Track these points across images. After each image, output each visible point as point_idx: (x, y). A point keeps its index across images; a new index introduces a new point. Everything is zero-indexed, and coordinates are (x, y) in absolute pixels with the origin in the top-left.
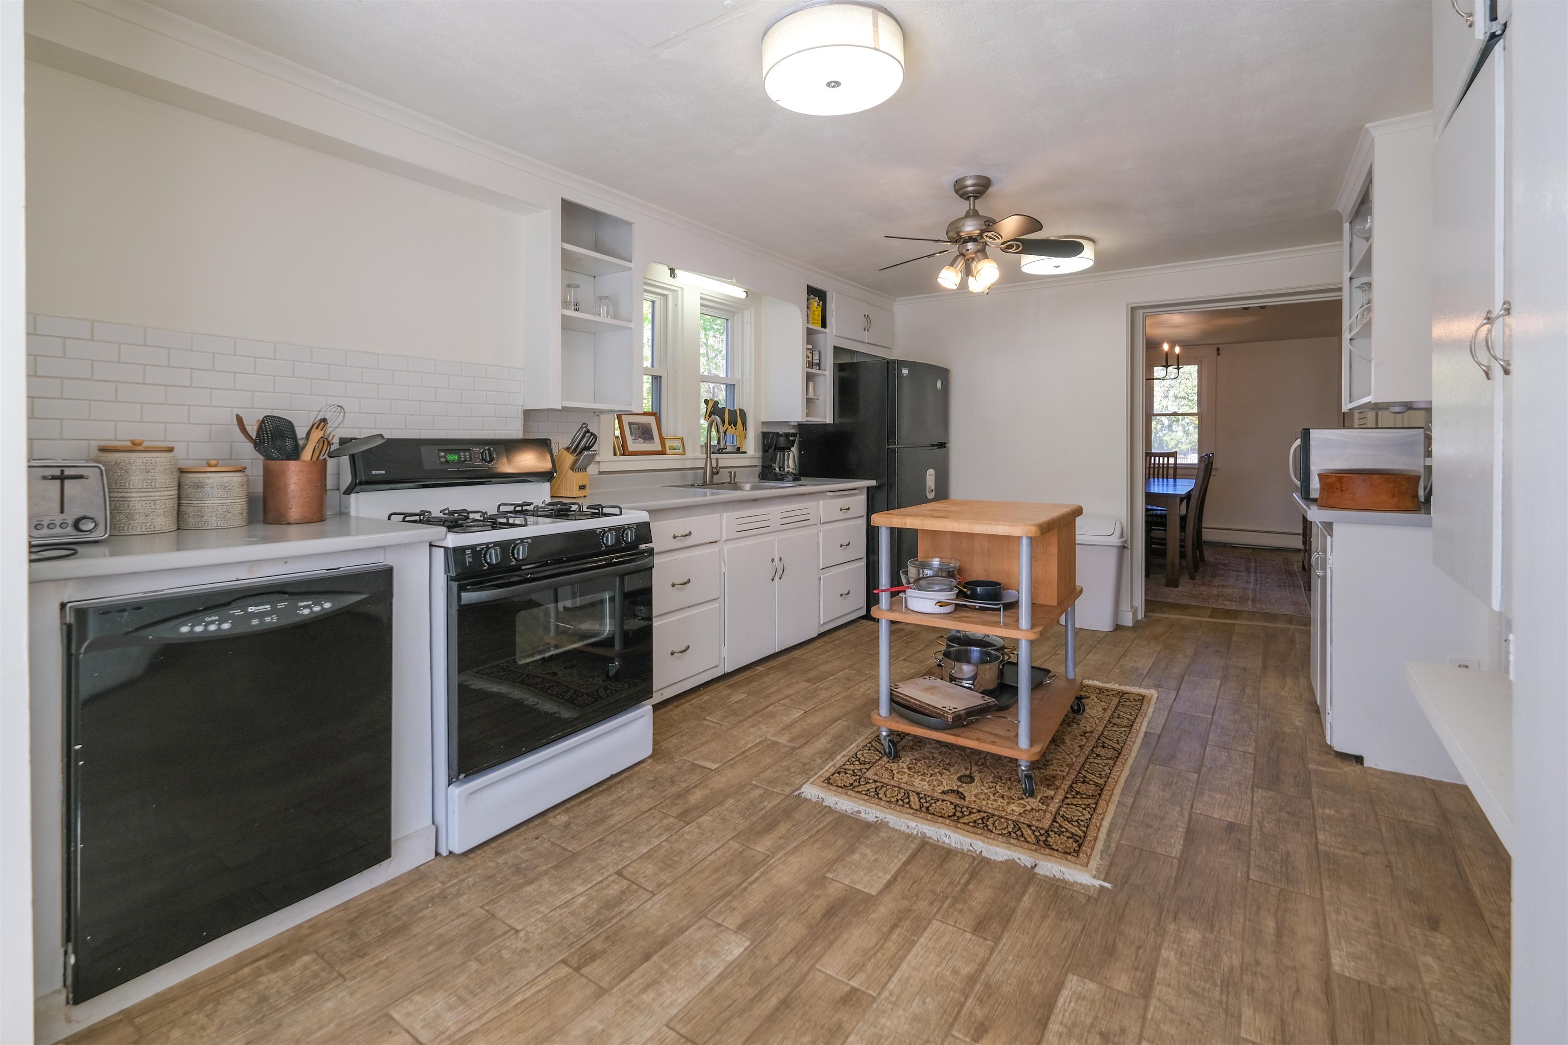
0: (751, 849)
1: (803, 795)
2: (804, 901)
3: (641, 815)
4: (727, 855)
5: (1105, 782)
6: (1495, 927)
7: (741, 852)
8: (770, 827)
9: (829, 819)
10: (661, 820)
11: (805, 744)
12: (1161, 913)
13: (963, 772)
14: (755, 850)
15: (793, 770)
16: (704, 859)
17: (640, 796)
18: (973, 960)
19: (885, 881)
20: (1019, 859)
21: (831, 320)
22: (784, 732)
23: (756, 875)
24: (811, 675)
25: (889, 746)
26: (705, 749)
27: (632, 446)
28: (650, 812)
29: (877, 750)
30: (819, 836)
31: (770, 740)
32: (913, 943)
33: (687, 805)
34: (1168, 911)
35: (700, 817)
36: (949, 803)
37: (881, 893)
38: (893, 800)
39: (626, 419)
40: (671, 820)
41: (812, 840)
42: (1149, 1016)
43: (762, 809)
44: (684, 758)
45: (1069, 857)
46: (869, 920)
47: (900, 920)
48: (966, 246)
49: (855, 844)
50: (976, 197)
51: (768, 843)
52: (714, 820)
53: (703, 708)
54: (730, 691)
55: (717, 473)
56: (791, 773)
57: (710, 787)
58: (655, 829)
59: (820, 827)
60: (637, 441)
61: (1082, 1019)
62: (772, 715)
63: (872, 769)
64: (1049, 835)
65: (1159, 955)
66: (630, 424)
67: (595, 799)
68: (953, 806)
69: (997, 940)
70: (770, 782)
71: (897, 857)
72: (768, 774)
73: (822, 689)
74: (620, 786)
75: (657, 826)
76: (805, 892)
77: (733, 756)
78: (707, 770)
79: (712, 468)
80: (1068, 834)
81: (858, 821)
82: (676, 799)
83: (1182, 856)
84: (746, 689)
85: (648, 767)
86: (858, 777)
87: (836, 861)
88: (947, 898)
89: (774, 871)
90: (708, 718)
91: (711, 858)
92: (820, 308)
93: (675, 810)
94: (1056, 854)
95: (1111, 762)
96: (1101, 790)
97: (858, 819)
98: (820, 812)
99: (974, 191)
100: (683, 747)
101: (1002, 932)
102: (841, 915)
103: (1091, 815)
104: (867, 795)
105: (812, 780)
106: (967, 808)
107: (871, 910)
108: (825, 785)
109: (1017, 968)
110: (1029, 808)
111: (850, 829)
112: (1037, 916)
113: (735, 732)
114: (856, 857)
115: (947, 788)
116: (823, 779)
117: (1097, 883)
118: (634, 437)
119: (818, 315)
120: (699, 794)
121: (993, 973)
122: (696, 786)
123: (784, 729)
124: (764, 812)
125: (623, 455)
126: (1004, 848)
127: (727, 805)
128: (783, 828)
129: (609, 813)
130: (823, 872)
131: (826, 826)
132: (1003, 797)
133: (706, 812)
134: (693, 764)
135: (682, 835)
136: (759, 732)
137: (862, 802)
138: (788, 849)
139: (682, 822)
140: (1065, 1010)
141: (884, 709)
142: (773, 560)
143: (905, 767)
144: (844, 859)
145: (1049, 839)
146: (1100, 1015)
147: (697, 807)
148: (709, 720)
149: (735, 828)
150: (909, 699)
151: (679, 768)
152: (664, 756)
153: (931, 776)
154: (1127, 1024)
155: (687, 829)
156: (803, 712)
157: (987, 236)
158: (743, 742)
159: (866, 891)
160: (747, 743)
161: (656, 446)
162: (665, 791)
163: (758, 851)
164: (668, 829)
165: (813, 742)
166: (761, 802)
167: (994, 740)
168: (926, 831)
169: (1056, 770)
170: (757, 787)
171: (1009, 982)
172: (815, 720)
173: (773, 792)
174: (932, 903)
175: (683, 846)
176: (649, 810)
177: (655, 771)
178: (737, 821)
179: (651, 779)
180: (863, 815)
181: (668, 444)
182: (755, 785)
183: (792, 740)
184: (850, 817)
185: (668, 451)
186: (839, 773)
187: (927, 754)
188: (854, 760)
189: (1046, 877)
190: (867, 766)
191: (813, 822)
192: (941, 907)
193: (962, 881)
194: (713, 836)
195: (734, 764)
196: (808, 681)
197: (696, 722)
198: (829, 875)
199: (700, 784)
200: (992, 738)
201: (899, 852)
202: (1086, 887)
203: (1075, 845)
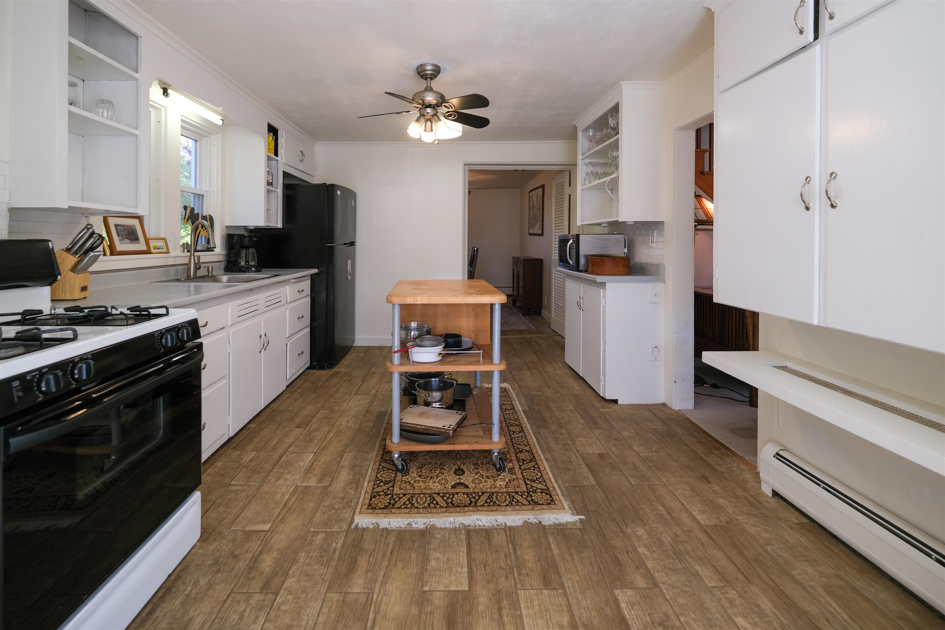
0: (349, 593)
1: (360, 525)
2: (425, 622)
3: (223, 606)
4: (333, 609)
5: (530, 448)
6: (723, 473)
7: (344, 600)
8: (352, 566)
9: (392, 539)
10: (247, 601)
11: (332, 481)
12: (618, 523)
13: (454, 468)
14: (354, 593)
15: (336, 506)
16: (315, 624)
17: (210, 586)
18: (563, 610)
19: (466, 575)
20: (529, 519)
21: (281, 151)
22: (309, 475)
23: (371, 617)
24: (297, 421)
25: (402, 464)
26: (249, 513)
27: (120, 246)
28: (231, 598)
29: (390, 469)
30: (395, 557)
31: (301, 486)
32: (521, 617)
33: (264, 575)
34: (620, 522)
35: (284, 582)
36: (462, 494)
37: (470, 585)
38: (426, 505)
39: (112, 222)
40: (257, 597)
41: (393, 562)
42: (668, 598)
43: (334, 552)
44: (232, 529)
45: (551, 506)
46: (480, 613)
47: (499, 602)
48: (426, 110)
49: (424, 553)
50: (431, 79)
51: (361, 582)
52: (299, 580)
53: (222, 475)
54: (238, 453)
55: (200, 268)
56: (337, 510)
57: (275, 548)
58: (247, 614)
59: (390, 549)
60: (124, 242)
61: (645, 620)
62: (289, 464)
63: (395, 486)
64: (531, 495)
65: (638, 552)
66: (116, 226)
67: (159, 609)
68: (465, 496)
69: (562, 586)
70: (326, 523)
71: (460, 551)
72: (318, 517)
73: (313, 431)
74: (179, 582)
75: (248, 610)
76: (420, 612)
77: (278, 511)
78: (261, 533)
79: (195, 264)
80: (539, 491)
81: (414, 532)
82: (249, 573)
83: (597, 483)
84: (251, 447)
85: (201, 551)
86: (390, 496)
87: (422, 573)
88: (512, 569)
89: (383, 606)
90: (233, 483)
91: (321, 619)
92: (274, 141)
93: (256, 585)
94: (543, 507)
96: (532, 454)
97: (412, 531)
98: (382, 536)
99: (431, 74)
100: (224, 519)
101: (560, 579)
102: (459, 620)
103: (540, 473)
104: (406, 508)
105: (358, 510)
106: (475, 493)
107: (475, 604)
108: (371, 511)
109: (588, 602)
110: (507, 480)
111: (413, 541)
112: (567, 557)
113: (265, 489)
114: (433, 563)
115: (453, 483)
116: (366, 506)
117: (576, 518)
118: (120, 238)
119: (272, 146)
120: (268, 559)
121: (580, 614)
122: (261, 552)
123: (307, 473)
124: (337, 553)
125: (112, 254)
126: (515, 515)
127: (302, 560)
128: (363, 562)
129: (186, 619)
130: (419, 588)
131: (394, 545)
132: (488, 477)
133: (286, 575)
134: (245, 532)
135: (279, 608)
136: (288, 483)
137: (407, 515)
138: (380, 579)
139: (270, 595)
140: (633, 619)
141: (396, 438)
142: (261, 337)
143: (416, 476)
144: (426, 569)
145: (533, 498)
146: (650, 611)
147: (274, 574)
148: (235, 485)
149: (323, 579)
150: (415, 426)
151: (234, 541)
152: (211, 534)
153: (437, 478)
154: (665, 610)
155: (279, 600)
156: (313, 454)
157: (444, 106)
158: (279, 496)
159: (460, 589)
160: (283, 495)
161: (141, 246)
162: (233, 569)
163: (357, 593)
164: (260, 608)
165: (337, 477)
166: (329, 545)
167: (477, 441)
168: (463, 522)
170: (316, 533)
171: (593, 615)
172: (326, 458)
173: (333, 532)
174: (507, 578)
175: (287, 620)
176: (229, 596)
177: (210, 552)
178: (321, 572)
179: (211, 562)
180: (414, 525)
181: (152, 244)
182: (314, 532)
183: (320, 481)
184: (405, 531)
185: (153, 250)
186: (374, 497)
187: (424, 462)
188: (378, 482)
189: (551, 525)
190: (391, 484)
191: (382, 546)
192: (514, 578)
193: (511, 551)
194: (309, 596)
195: (283, 518)
196: (298, 426)
197: (223, 490)
198: (426, 588)
199: (263, 548)
200: (475, 440)
201: (458, 545)
202: (574, 523)
203: (548, 497)
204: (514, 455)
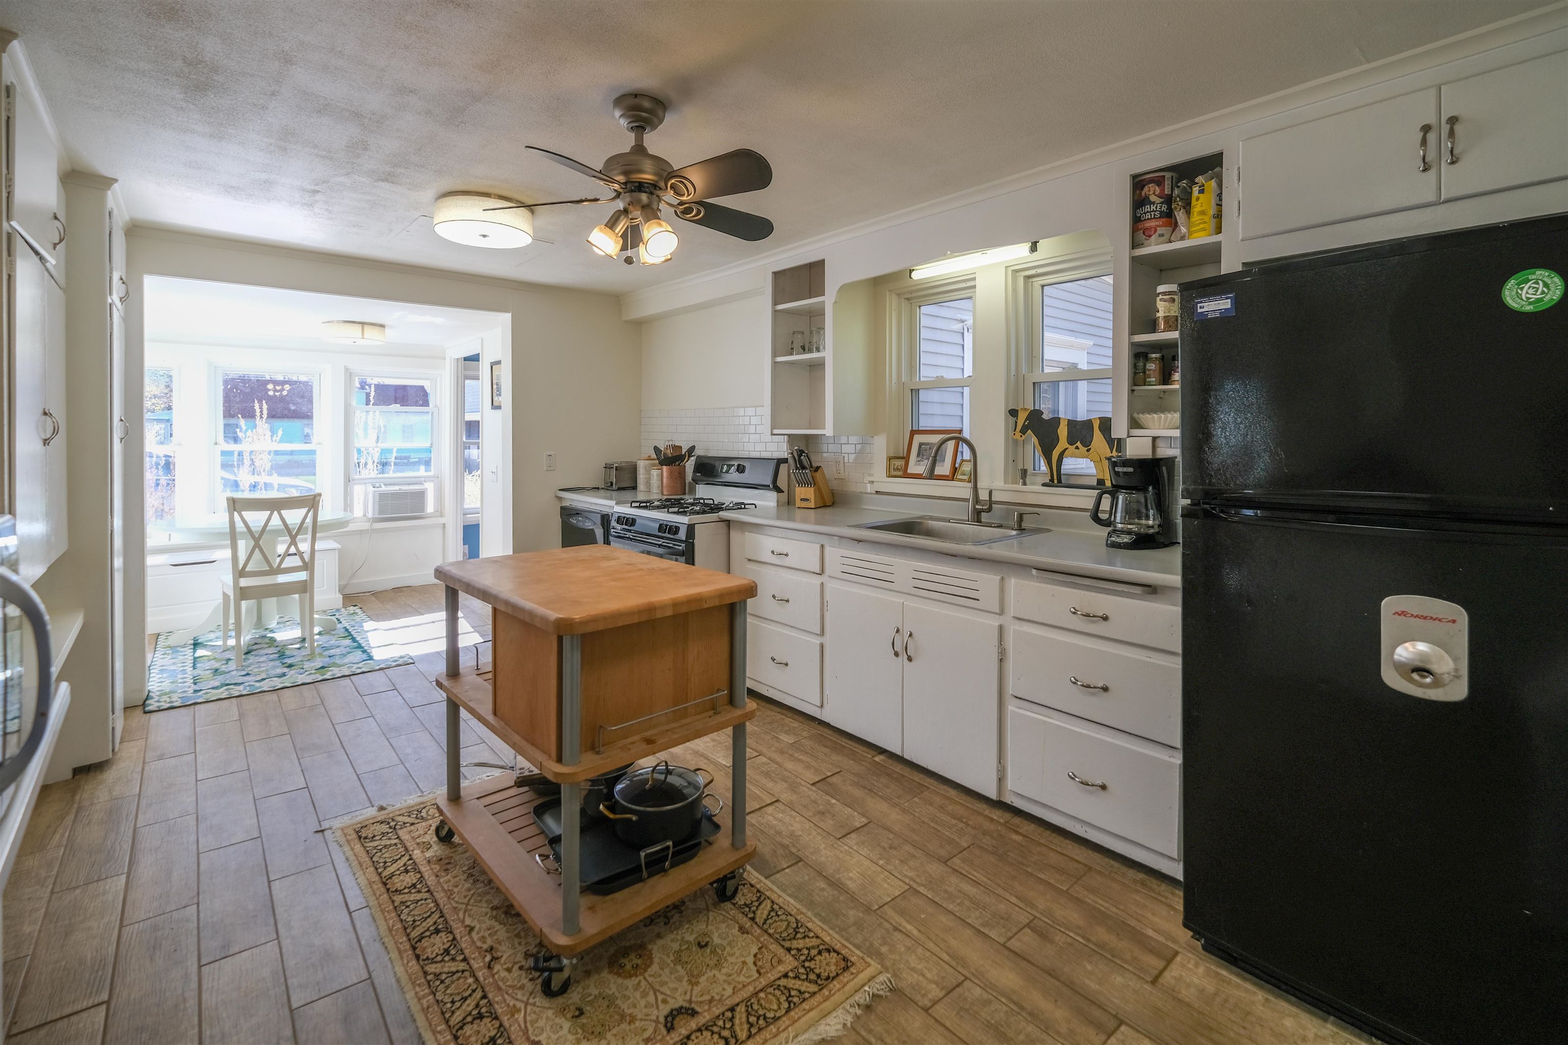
5: (393, 902)
45: (359, 826)
64: (390, 828)
80: (377, 838)
94: (372, 821)
95: (415, 934)
96: (388, 890)
103: (373, 862)
169: (454, 877)
203: (364, 835)
204: (426, 875)
